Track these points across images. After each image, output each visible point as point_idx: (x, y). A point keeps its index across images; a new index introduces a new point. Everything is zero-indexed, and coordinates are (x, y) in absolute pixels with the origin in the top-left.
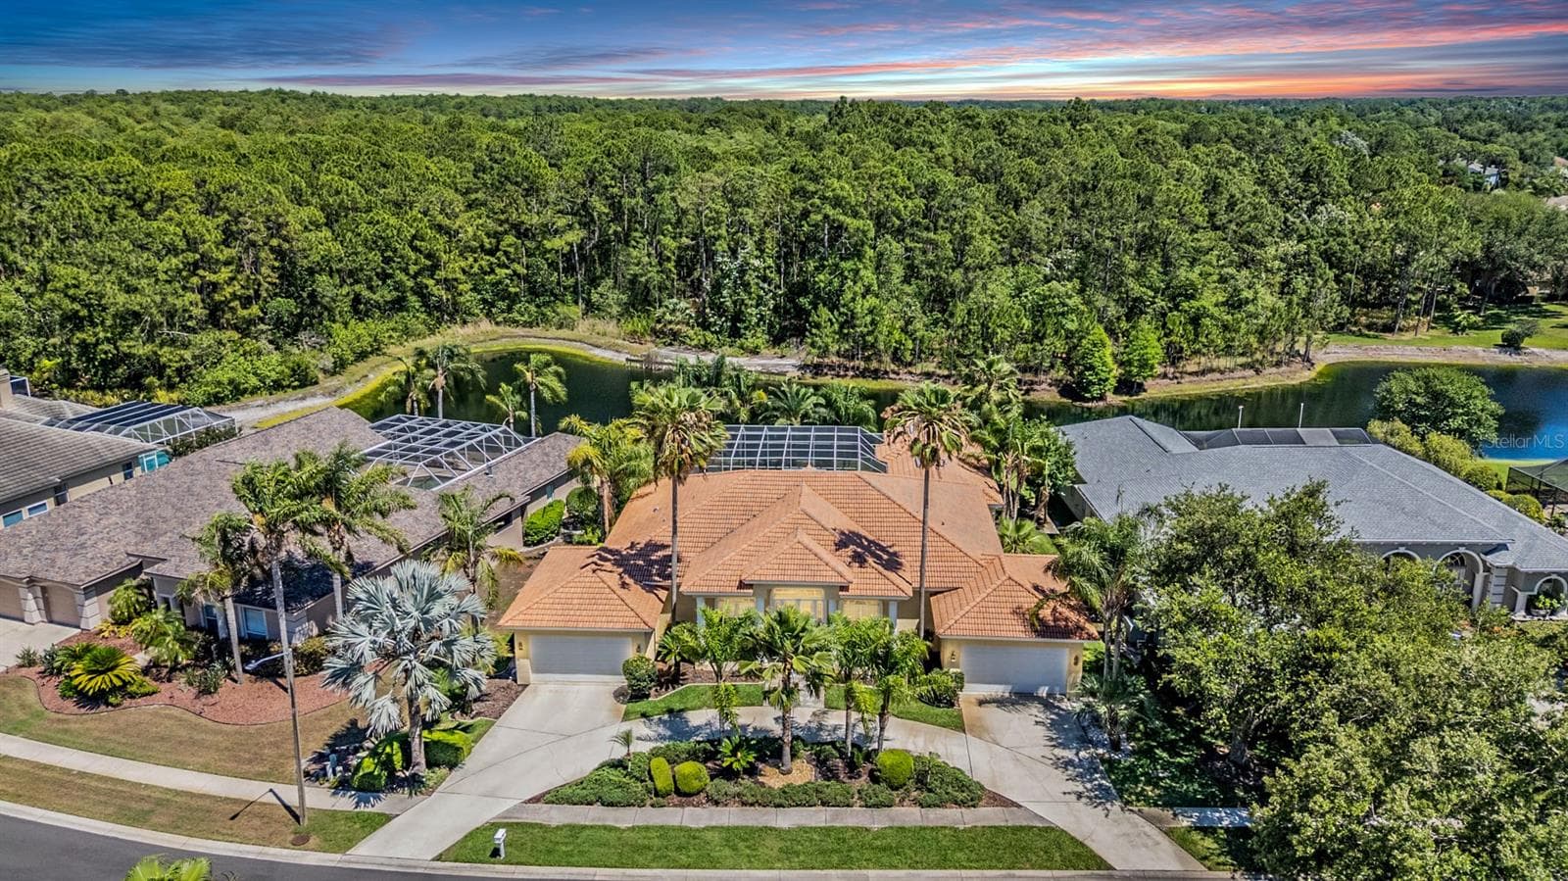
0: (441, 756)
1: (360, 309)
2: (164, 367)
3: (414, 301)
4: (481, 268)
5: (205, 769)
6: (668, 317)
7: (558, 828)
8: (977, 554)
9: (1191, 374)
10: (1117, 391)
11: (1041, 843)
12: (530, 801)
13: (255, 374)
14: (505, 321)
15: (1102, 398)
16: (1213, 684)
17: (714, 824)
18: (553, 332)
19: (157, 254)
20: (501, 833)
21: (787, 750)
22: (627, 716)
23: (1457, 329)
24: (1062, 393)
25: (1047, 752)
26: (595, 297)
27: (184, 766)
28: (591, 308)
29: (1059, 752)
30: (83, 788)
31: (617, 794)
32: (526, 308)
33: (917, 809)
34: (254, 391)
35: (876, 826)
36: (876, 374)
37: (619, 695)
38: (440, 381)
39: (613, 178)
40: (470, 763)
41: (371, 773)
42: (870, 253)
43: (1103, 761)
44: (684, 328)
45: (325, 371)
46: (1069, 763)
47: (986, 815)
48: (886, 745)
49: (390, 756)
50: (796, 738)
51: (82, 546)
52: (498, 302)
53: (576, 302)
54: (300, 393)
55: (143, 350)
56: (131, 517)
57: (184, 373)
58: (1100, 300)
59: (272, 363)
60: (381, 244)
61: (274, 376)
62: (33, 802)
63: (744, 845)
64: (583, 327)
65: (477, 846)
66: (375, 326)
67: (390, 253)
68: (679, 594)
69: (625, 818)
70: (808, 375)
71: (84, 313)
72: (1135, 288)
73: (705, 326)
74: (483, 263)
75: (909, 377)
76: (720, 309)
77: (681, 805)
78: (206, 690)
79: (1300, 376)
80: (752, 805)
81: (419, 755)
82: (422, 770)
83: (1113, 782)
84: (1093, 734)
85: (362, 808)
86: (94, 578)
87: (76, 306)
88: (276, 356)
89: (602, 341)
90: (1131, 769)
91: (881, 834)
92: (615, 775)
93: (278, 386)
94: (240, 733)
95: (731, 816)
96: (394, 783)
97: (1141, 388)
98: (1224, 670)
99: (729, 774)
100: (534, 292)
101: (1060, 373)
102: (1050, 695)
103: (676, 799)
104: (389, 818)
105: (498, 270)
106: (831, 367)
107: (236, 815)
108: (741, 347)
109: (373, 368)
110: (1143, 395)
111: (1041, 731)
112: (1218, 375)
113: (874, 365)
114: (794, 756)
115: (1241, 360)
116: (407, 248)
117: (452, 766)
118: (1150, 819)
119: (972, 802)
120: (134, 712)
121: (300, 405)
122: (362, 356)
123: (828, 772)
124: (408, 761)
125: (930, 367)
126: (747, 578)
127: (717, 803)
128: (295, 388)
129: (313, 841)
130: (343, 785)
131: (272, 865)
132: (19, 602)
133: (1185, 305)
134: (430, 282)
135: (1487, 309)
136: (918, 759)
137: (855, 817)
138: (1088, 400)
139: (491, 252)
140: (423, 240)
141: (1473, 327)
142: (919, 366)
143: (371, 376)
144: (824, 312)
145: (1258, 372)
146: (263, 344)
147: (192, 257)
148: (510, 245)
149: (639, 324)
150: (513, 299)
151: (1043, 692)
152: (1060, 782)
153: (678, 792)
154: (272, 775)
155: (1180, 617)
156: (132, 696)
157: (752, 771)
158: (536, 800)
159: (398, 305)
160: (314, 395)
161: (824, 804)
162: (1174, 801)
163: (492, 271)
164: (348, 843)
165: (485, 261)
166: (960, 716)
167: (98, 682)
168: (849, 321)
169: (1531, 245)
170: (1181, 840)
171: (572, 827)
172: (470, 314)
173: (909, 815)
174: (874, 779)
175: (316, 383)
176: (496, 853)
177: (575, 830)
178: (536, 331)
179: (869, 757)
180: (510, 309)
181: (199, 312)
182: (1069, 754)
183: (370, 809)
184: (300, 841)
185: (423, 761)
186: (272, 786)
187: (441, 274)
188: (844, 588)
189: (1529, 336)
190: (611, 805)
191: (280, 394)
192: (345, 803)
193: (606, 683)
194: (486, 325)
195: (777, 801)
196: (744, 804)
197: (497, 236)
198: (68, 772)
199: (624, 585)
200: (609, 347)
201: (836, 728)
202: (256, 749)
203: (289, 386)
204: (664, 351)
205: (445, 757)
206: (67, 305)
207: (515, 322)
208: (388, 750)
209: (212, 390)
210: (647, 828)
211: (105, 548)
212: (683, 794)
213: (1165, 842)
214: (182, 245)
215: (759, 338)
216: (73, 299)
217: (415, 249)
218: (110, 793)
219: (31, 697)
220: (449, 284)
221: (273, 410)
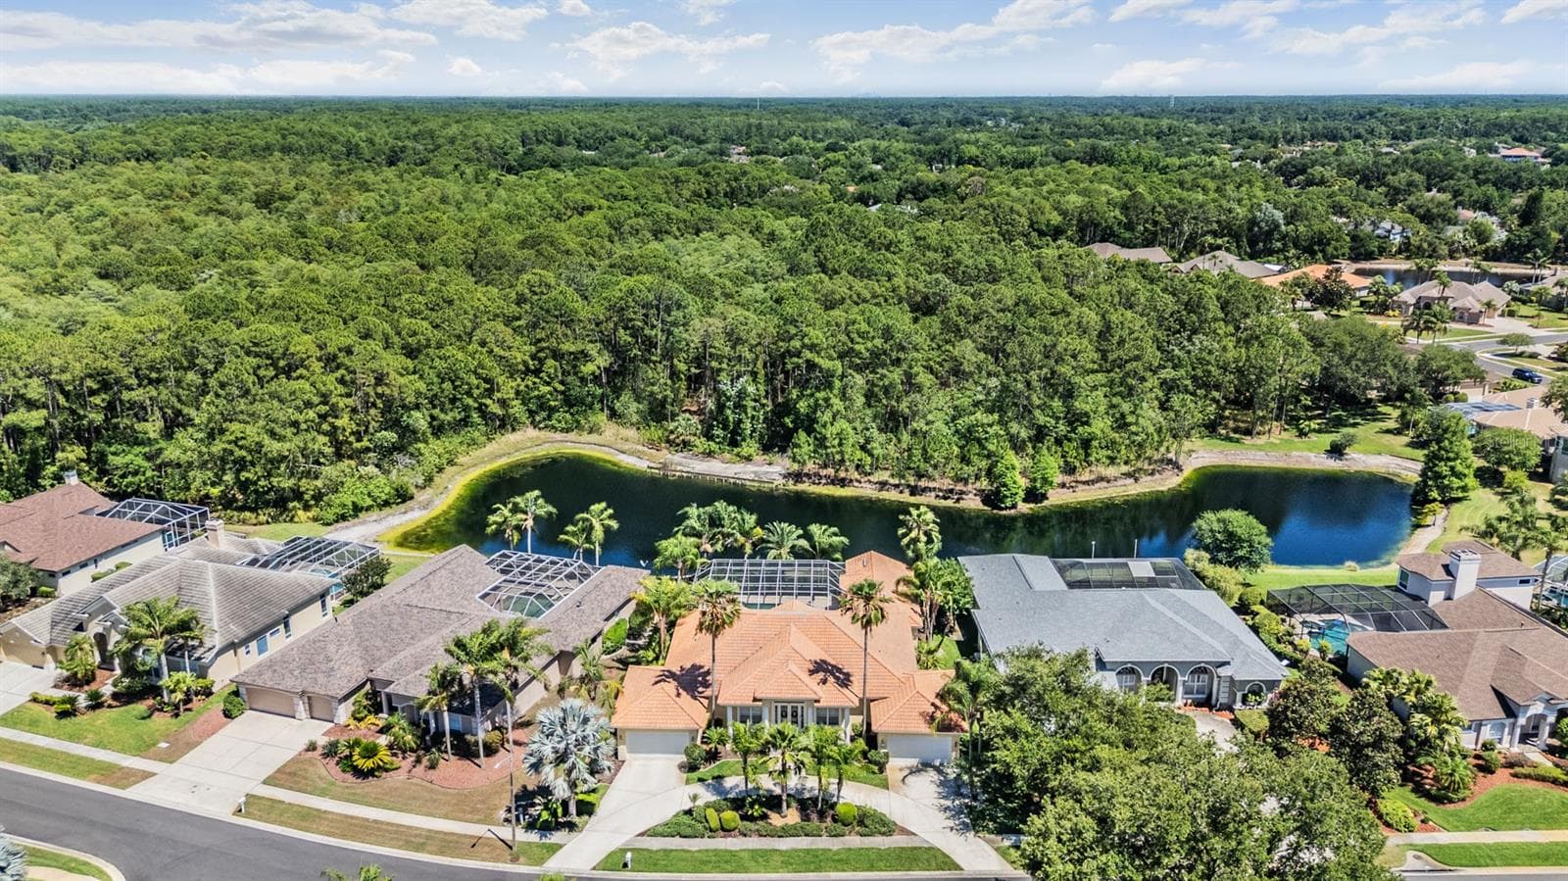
0: (584, 809)
1: (438, 430)
2: (302, 493)
3: (475, 417)
4: (527, 386)
5: (446, 817)
6: (680, 429)
7: (657, 850)
8: (899, 674)
9: (1084, 483)
10: (1025, 500)
11: (925, 856)
12: (639, 835)
13: (369, 495)
14: (546, 427)
15: (1014, 506)
16: (1017, 771)
17: (744, 847)
18: (586, 437)
19: (297, 408)
20: (629, 855)
21: (784, 804)
22: (688, 782)
23: (1302, 434)
24: (985, 502)
25: (936, 802)
26: (617, 406)
28: (615, 415)
29: (943, 802)
30: (379, 829)
31: (689, 831)
32: (563, 416)
33: (858, 837)
34: (368, 509)
35: (835, 848)
36: (843, 482)
37: (681, 767)
38: (530, 523)
40: (600, 811)
41: (548, 819)
42: (837, 384)
43: (967, 806)
44: (692, 439)
45: (418, 487)
46: (947, 809)
47: (897, 841)
48: (841, 801)
49: (556, 810)
50: (789, 795)
51: (332, 669)
52: (540, 412)
53: (602, 410)
54: (402, 507)
55: (288, 484)
56: (354, 647)
57: (318, 497)
58: (1014, 427)
59: (382, 485)
60: (450, 376)
61: (384, 497)
62: (353, 838)
63: (761, 859)
64: (610, 430)
65: (616, 861)
66: (451, 442)
67: (458, 383)
68: (717, 705)
69: (695, 845)
70: (791, 482)
71: (249, 458)
72: (1041, 418)
73: (709, 437)
74: (528, 382)
75: (868, 485)
76: (724, 425)
77: (725, 837)
78: (433, 766)
79: (1168, 482)
80: (765, 836)
81: (573, 809)
82: (576, 819)
83: (971, 819)
84: (964, 791)
85: (544, 840)
86: (345, 691)
87: (244, 453)
88: (382, 480)
89: (626, 447)
90: (982, 812)
91: (837, 853)
92: (686, 819)
93: (386, 504)
94: (459, 794)
95: (754, 843)
96: (559, 826)
97: (1044, 497)
98: (1023, 761)
99: (751, 819)
100: (569, 402)
101: (984, 484)
102: (942, 764)
103: (722, 833)
104: (561, 846)
105: (541, 387)
106: (808, 476)
107: (475, 843)
108: (738, 455)
109: (450, 480)
110: (1046, 503)
111: (934, 787)
112: (1104, 484)
113: (842, 474)
114: (788, 807)
115: (1125, 469)
116: (472, 376)
117: (590, 813)
118: (988, 841)
119: (889, 833)
120: (389, 780)
122: (441, 469)
123: (806, 818)
124: (566, 812)
125: (884, 476)
126: (758, 696)
127: (745, 835)
128: (398, 504)
129: (522, 859)
130: (530, 826)
131: (504, 874)
132: (293, 706)
133: (1080, 429)
134: (488, 402)
135: (1334, 410)
136: (859, 808)
137: (824, 843)
138: (1002, 509)
139: (536, 373)
140: (483, 368)
141: (1316, 430)
142: (876, 474)
143: (450, 487)
144: (802, 436)
145: (1136, 480)
146: (371, 469)
147: (324, 409)
148: (551, 367)
149: (655, 432)
150: (552, 410)
151: (937, 762)
152: (942, 821)
153: (723, 829)
154: (487, 820)
155: (1001, 732)
156: (387, 770)
157: (764, 817)
158: (642, 834)
159: (465, 422)
160: (412, 509)
161: (805, 835)
162: (1003, 830)
163: (537, 389)
164: (541, 861)
165: (531, 380)
166: (886, 780)
167: (370, 764)
168: (821, 442)
170: (1003, 853)
171: (665, 850)
172: (517, 423)
173: (853, 841)
174: (835, 820)
175: (412, 498)
176: (625, 865)
177: (667, 852)
178: (572, 436)
179: (833, 806)
180: (549, 418)
181: (328, 450)
182: (948, 803)
183: (549, 841)
184: (515, 860)
185: (575, 812)
186: (489, 827)
187: (497, 395)
188: (818, 701)
189: (1355, 441)
190: (685, 837)
191: (387, 510)
192: (533, 837)
193: (674, 760)
194: (531, 432)
195: (779, 834)
196: (761, 835)
197: (539, 360)
198: (367, 820)
199: (678, 695)
200: (632, 453)
201: (812, 789)
202: (471, 804)
203: (394, 503)
204: (679, 458)
205: (586, 809)
206: (239, 453)
207: (553, 427)
208: (554, 806)
209: (340, 511)
211: (346, 670)
212: (725, 830)
213: (994, 853)
214: (316, 400)
215: (750, 447)
216: (241, 447)
217: (478, 376)
218: (396, 832)
219: (323, 772)
220: (503, 403)
221: (385, 524)
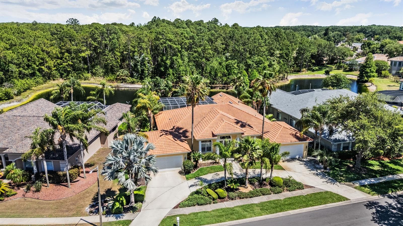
0: (139, 198)
1: (22, 76)
3: (38, 73)
4: (57, 63)
5: (51, 216)
6: (121, 74)
7: (189, 214)
11: (328, 196)
12: (174, 208)
14: (67, 79)
17: (236, 205)
18: (84, 81)
20: (178, 218)
21: (247, 181)
22: (188, 179)
23: (313, 71)
25: (310, 172)
26: (94, 71)
27: (42, 217)
28: (94, 74)
29: (313, 172)
31: (203, 201)
32: (73, 75)
33: (289, 192)
35: (281, 199)
37: (180, 173)
38: (72, 91)
39: (98, 36)
40: (147, 199)
41: (119, 207)
42: (179, 55)
43: (325, 173)
44: (126, 78)
45: (15, 94)
46: (317, 174)
47: (308, 191)
49: (122, 201)
52: (64, 73)
53: (89, 73)
54: (8, 101)
58: (241, 65)
60: (27, 55)
63: (249, 210)
64: (92, 80)
66: (28, 81)
67: (30, 58)
69: (208, 208)
73: (132, 77)
74: (58, 62)
76: (137, 72)
77: (222, 202)
78: (38, 191)
79: (287, 82)
80: (243, 198)
81: (133, 199)
82: (134, 205)
83: (332, 177)
85: (119, 219)
90: (334, 173)
91: (285, 200)
93: (1, 99)
94: (58, 203)
95: (238, 203)
96: (126, 210)
100: (75, 70)
102: (299, 158)
103: (220, 200)
104: (130, 221)
105: (63, 64)
109: (29, 94)
116: (36, 57)
117: (142, 202)
118: (348, 186)
119: (302, 188)
121: (9, 105)
122: (25, 90)
126: (214, 134)
127: (232, 199)
128: (6, 100)
130: (108, 213)
137: (274, 197)
139: (61, 59)
140: (40, 55)
141: (317, 70)
143: (29, 96)
148: (67, 56)
149: (111, 77)
150: (68, 72)
151: (297, 157)
152: (320, 179)
153: (220, 198)
154: (78, 213)
156: (8, 196)
158: (176, 207)
159: (33, 75)
160: (13, 102)
161: (264, 195)
162: (350, 180)
163: (62, 64)
165: (59, 61)
166: (281, 167)
168: (178, 73)
169: (328, 50)
170: (359, 189)
171: (194, 213)
172: (55, 77)
175: (13, 98)
176: (175, 225)
180: (68, 75)
183: (122, 219)
185: (134, 201)
186: (81, 218)
187: (46, 65)
188: (243, 134)
189: (331, 71)
190: (201, 205)
192: (111, 219)
193: (174, 171)
194: (61, 80)
195: (250, 196)
196: (240, 198)
197: (63, 53)
199: (175, 140)
202: (66, 207)
203: (4, 99)
204: (122, 84)
207: (70, 79)
208: (121, 199)
210: (217, 210)
212: (222, 198)
213: (357, 191)
217: (38, 57)
220: (49, 68)
